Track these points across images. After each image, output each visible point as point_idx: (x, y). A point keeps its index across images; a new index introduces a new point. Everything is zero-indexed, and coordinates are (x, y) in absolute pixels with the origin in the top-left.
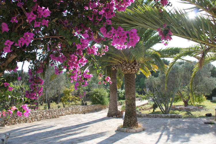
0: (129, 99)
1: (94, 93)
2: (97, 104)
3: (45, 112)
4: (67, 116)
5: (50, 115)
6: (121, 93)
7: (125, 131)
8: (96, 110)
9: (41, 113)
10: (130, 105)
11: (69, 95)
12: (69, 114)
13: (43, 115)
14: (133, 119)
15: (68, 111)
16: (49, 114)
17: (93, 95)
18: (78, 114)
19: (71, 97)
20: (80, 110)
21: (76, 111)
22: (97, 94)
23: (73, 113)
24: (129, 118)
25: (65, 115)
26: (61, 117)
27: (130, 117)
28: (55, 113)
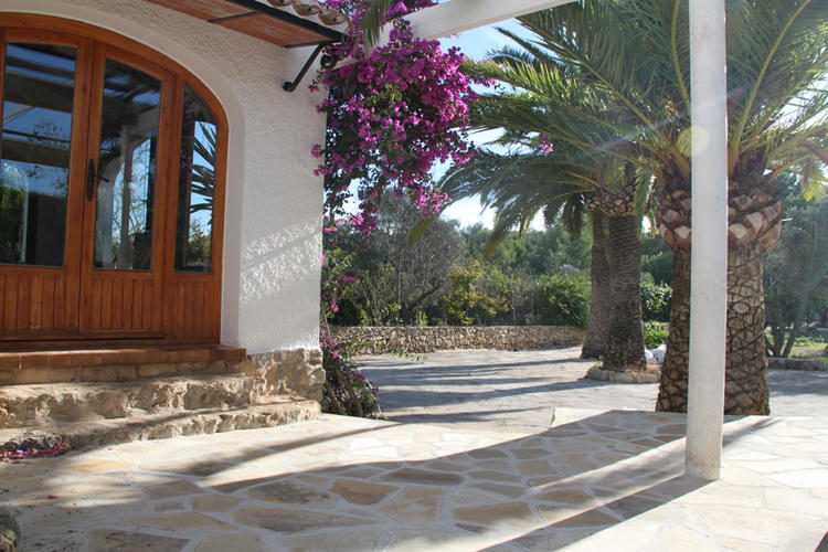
0: (619, 289)
1: (553, 290)
2: (561, 324)
3: (394, 333)
4: (457, 350)
5: (407, 341)
6: (653, 295)
7: (604, 377)
8: (555, 344)
9: (383, 334)
10: (623, 308)
11: (467, 289)
12: (466, 346)
13: (387, 340)
14: (630, 345)
15: (461, 336)
16: (404, 339)
17: (548, 295)
18: (494, 350)
19: (474, 295)
20: (501, 337)
21: (488, 339)
22: (561, 291)
23: (478, 345)
24: (618, 343)
25: (453, 348)
26: (440, 351)
27: (622, 339)
28: (424, 338)
